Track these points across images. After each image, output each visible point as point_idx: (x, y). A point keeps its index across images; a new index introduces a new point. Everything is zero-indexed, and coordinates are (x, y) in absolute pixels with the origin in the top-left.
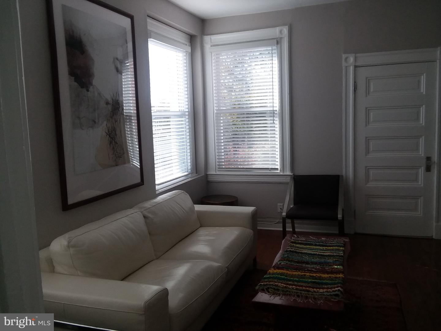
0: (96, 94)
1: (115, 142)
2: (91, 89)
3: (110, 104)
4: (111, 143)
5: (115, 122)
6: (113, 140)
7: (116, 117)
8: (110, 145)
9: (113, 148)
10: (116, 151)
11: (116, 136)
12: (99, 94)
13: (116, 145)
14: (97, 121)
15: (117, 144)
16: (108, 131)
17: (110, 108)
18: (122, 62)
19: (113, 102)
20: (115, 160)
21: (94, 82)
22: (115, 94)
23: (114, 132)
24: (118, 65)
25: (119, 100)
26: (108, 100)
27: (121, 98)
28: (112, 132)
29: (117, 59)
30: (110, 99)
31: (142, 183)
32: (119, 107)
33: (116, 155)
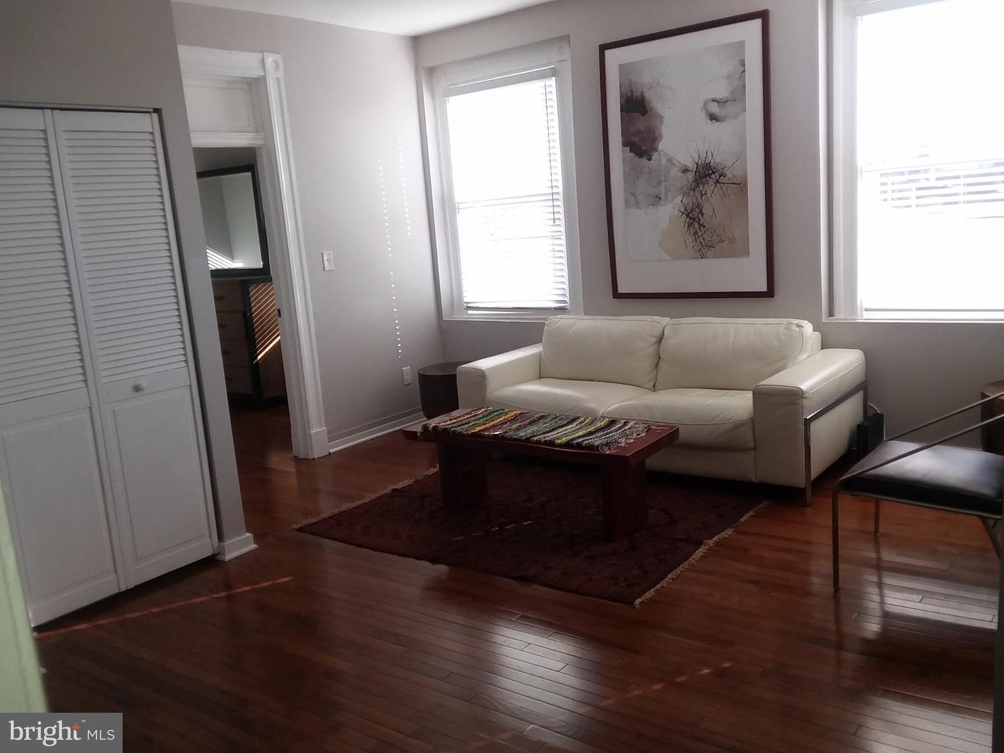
0: (664, 161)
1: (699, 224)
2: (655, 156)
3: (691, 171)
4: (690, 225)
5: (702, 197)
6: (696, 221)
7: (703, 187)
8: (688, 227)
9: (696, 233)
10: (701, 237)
11: (702, 215)
12: (670, 160)
13: (702, 229)
14: (663, 196)
15: (704, 226)
16: (686, 209)
17: (690, 176)
18: (727, 101)
19: (697, 168)
20: (700, 250)
21: (662, 146)
22: (703, 156)
23: (697, 210)
24: (714, 108)
25: (712, 161)
26: (686, 166)
27: (718, 159)
28: (692, 210)
29: (714, 100)
30: (691, 165)
31: (770, 293)
32: (711, 172)
33: (701, 244)
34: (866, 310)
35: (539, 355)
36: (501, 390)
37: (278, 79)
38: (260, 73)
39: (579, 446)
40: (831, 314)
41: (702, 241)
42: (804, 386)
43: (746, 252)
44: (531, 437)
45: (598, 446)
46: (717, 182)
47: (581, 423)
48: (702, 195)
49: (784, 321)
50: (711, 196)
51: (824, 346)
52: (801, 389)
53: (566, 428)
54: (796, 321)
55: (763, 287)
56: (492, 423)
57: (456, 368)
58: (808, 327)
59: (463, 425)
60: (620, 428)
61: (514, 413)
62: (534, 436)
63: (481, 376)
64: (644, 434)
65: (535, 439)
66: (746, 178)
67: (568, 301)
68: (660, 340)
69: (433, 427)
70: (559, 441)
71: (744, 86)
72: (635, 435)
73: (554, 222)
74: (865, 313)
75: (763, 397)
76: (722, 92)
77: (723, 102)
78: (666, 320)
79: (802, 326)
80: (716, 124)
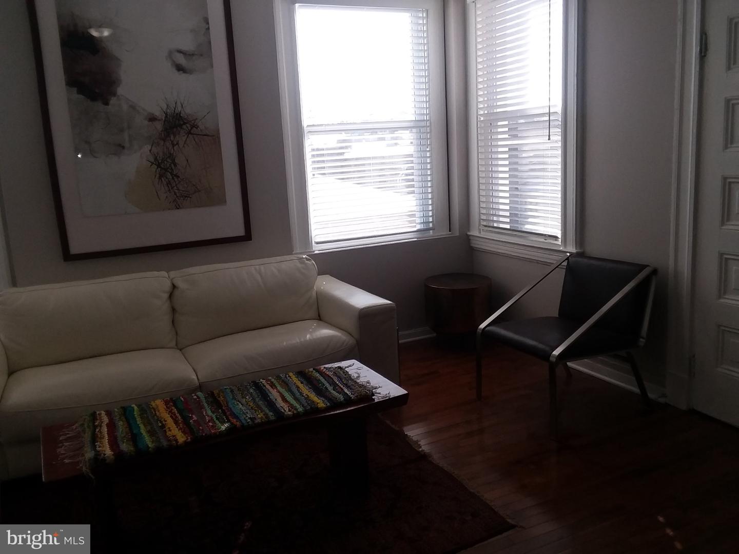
0: (125, 107)
1: (172, 174)
2: (113, 101)
3: (159, 120)
4: (162, 176)
5: (173, 147)
6: (168, 171)
7: (174, 137)
8: (160, 178)
9: (169, 183)
10: (175, 188)
11: (175, 165)
12: (133, 107)
13: (176, 180)
14: (127, 145)
15: (178, 177)
16: (156, 159)
17: (159, 126)
18: (193, 55)
19: (166, 117)
20: (175, 200)
21: (120, 91)
22: (172, 105)
23: (169, 160)
24: (181, 60)
25: (182, 112)
26: (153, 114)
27: (188, 110)
28: (163, 160)
29: (180, 52)
30: (159, 114)
31: (248, 237)
32: (182, 123)
33: (175, 194)
41: (177, 191)
43: (220, 200)
46: (189, 133)
48: (173, 145)
50: (184, 146)
55: (241, 232)
66: (218, 130)
68: (172, 293)
71: (209, 43)
76: (187, 44)
77: (189, 55)
80: (183, 76)
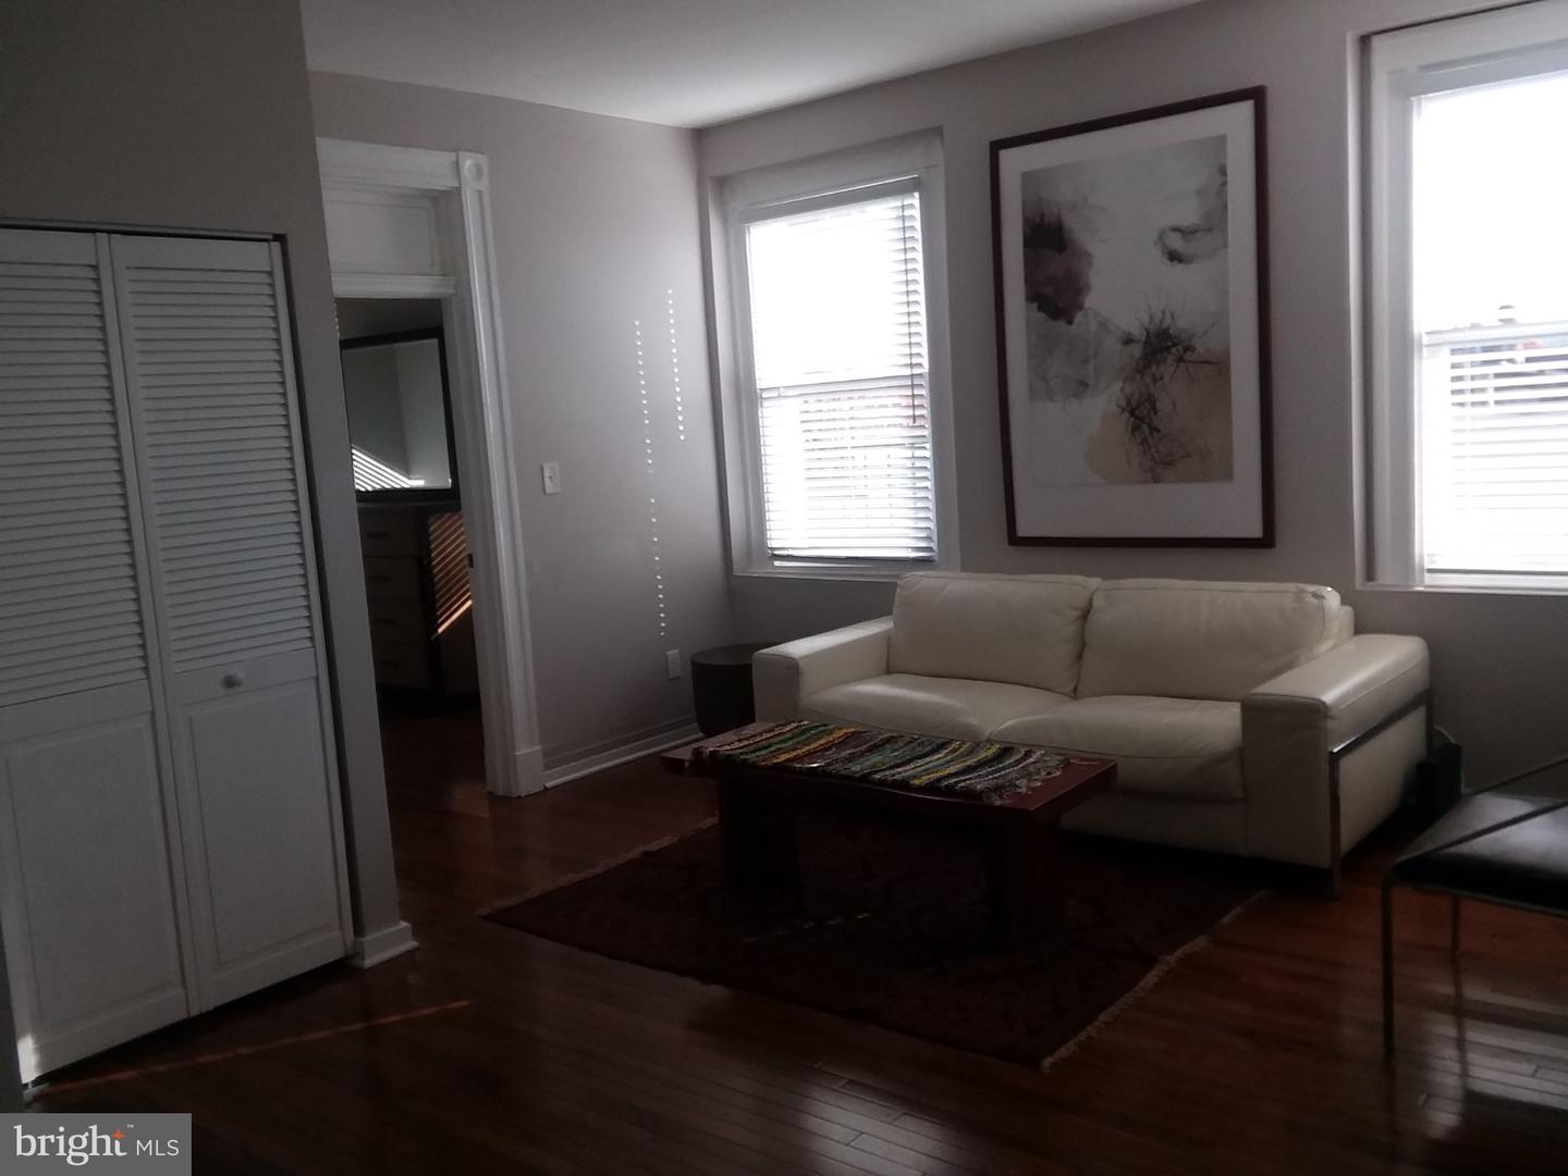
1: (1150, 426)
2: (1079, 317)
3: (1138, 342)
4: (1135, 429)
5: (1155, 383)
6: (1145, 422)
7: (1158, 368)
8: (1133, 432)
9: (1145, 441)
10: (1153, 450)
11: (1155, 412)
12: (1103, 325)
13: (1155, 436)
14: (1091, 382)
15: (1159, 431)
16: (1129, 402)
17: (1136, 350)
18: (1197, 231)
19: (1148, 336)
20: (1152, 469)
21: (1090, 301)
22: (1158, 316)
23: (1147, 404)
24: (1176, 242)
25: (1172, 327)
26: (1129, 334)
27: (1182, 324)
28: (1139, 404)
29: (1176, 229)
30: (1137, 331)
31: (1267, 541)
32: (1170, 344)
33: (1153, 457)
34: (1431, 571)
35: (887, 638)
36: (822, 694)
37: (480, 192)
38: (452, 183)
39: (950, 790)
40: (1370, 574)
41: (1156, 454)
42: (1329, 697)
43: (1226, 473)
44: (871, 773)
45: (982, 792)
46: (1181, 360)
47: (953, 751)
48: (1155, 380)
49: (1292, 587)
50: (1170, 382)
51: (1360, 628)
52: (1324, 703)
53: (928, 759)
54: (1312, 588)
55: (1254, 530)
56: (807, 748)
57: (752, 653)
58: (1332, 598)
59: (759, 750)
60: (1018, 762)
61: (844, 731)
62: (876, 772)
63: (792, 667)
64: (1058, 773)
65: (877, 776)
66: (1227, 352)
67: (935, 548)
68: (1086, 613)
69: (711, 752)
70: (917, 782)
71: (1225, 207)
72: (1043, 773)
73: (914, 422)
74: (1427, 576)
75: (1257, 714)
76: (1189, 215)
77: (1191, 232)
78: (1095, 582)
79: (1323, 597)
80: (1179, 267)
